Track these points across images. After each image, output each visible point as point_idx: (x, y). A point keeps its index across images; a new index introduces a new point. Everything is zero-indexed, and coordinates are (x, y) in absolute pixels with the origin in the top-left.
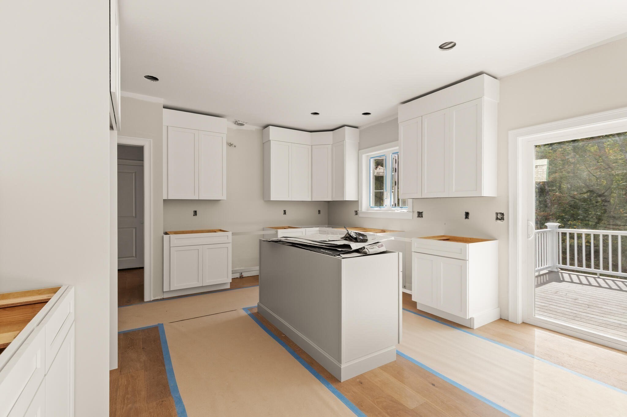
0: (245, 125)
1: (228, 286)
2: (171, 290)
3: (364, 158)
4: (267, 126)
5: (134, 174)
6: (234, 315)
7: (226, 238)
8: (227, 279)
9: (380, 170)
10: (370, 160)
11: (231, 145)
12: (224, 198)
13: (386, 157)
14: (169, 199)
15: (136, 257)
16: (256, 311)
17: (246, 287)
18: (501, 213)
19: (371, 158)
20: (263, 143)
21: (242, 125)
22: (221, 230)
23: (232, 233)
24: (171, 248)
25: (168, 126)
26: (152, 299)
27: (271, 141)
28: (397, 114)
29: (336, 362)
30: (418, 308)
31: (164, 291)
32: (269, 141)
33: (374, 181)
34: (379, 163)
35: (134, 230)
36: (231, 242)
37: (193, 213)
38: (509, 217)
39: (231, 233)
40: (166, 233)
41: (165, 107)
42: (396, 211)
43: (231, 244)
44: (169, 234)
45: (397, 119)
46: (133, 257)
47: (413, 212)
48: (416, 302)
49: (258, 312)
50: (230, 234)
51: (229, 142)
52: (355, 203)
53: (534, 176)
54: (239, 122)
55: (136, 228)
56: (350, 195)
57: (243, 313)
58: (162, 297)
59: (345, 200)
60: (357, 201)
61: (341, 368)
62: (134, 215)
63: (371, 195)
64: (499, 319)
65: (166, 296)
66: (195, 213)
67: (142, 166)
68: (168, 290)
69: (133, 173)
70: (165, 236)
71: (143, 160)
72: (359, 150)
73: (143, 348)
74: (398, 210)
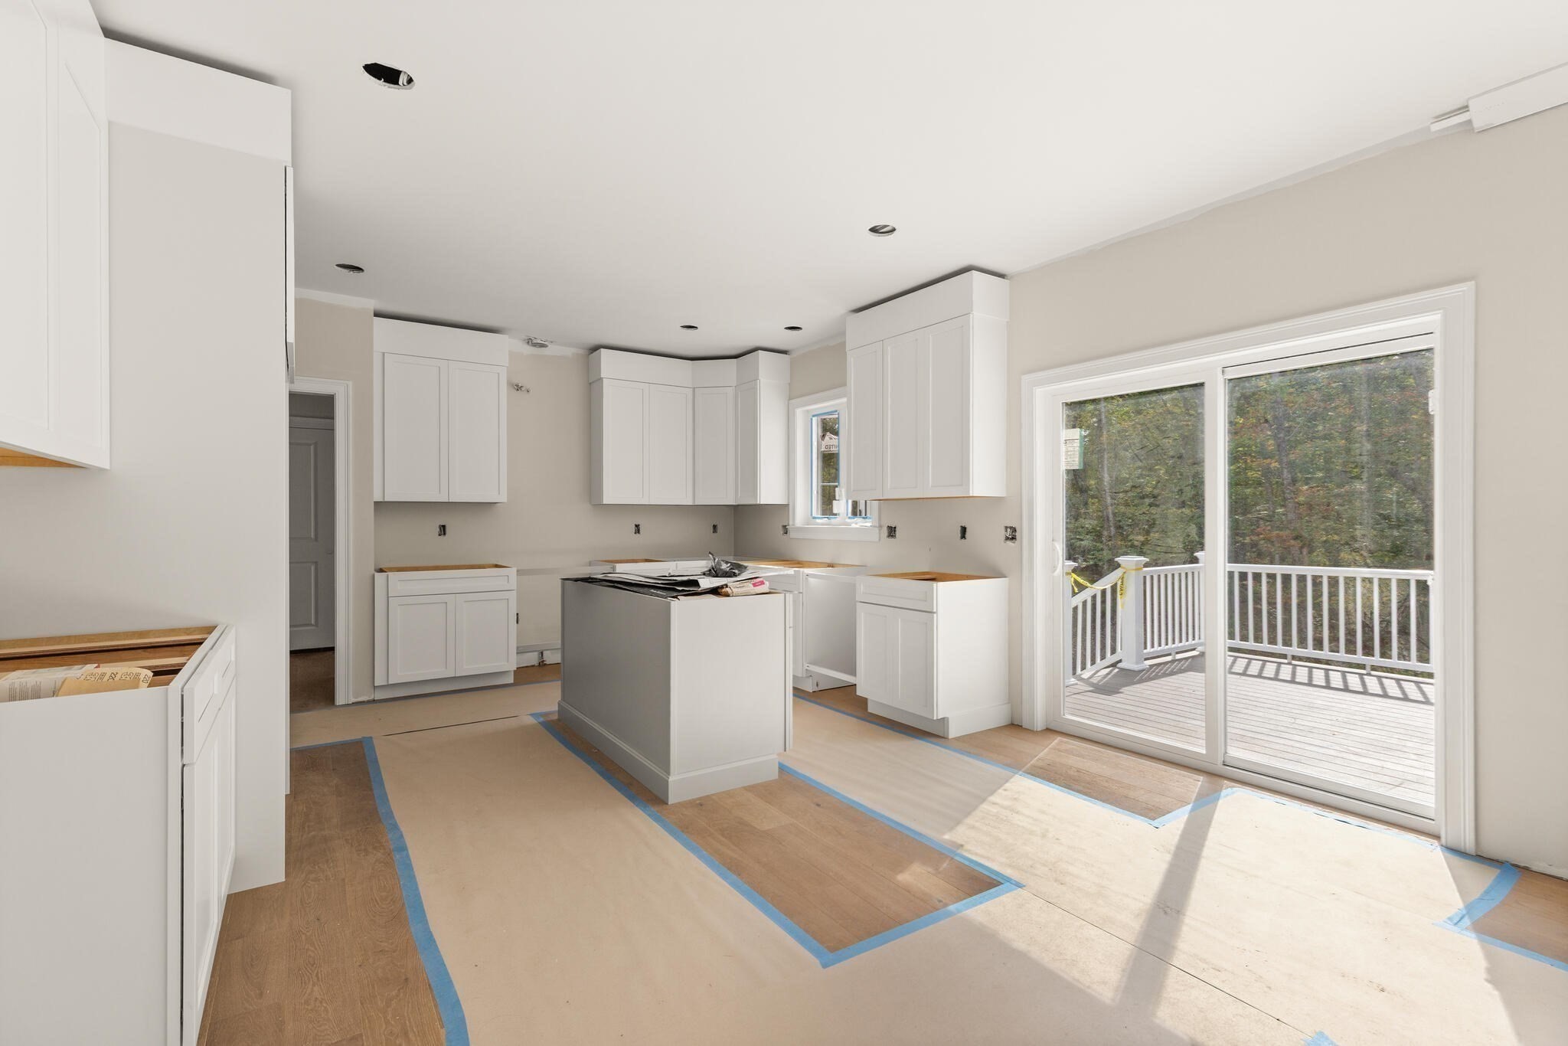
0: (550, 346)
1: (510, 680)
2: (390, 683)
3: (800, 414)
4: (596, 348)
5: (312, 447)
6: (512, 723)
7: (506, 580)
8: (508, 663)
9: (830, 440)
10: (811, 419)
11: (518, 388)
12: (502, 498)
13: (838, 414)
14: (386, 500)
15: (316, 624)
16: (555, 717)
17: (547, 681)
18: (1011, 528)
19: (814, 416)
20: (590, 384)
21: (542, 346)
22: (497, 566)
23: (518, 571)
24: (390, 599)
25: (384, 354)
26: (353, 700)
27: (604, 379)
28: (843, 333)
29: (662, 774)
30: (870, 710)
31: (376, 685)
32: (601, 379)
33: (820, 464)
34: (829, 428)
35: (313, 568)
36: (515, 588)
37: (438, 530)
38: (1023, 534)
39: (514, 570)
40: (381, 571)
41: (377, 314)
42: (853, 526)
43: (515, 592)
44: (385, 572)
45: (843, 344)
46: (311, 625)
47: (880, 527)
48: (867, 699)
49: (559, 720)
50: (512, 572)
51: (516, 381)
52: (783, 509)
53: (1063, 459)
54: (535, 341)
55: (316, 563)
56: (769, 493)
57: (531, 721)
58: (371, 698)
59: (758, 503)
60: (787, 506)
61: (667, 782)
62: (313, 536)
63: (815, 492)
64: (1009, 725)
65: (379, 695)
66: (443, 530)
67: (331, 430)
68: (385, 683)
69: (311, 445)
70: (377, 575)
71: (332, 418)
72: (790, 399)
73: (333, 770)
74: (858, 523)
